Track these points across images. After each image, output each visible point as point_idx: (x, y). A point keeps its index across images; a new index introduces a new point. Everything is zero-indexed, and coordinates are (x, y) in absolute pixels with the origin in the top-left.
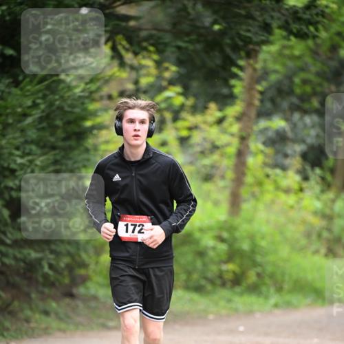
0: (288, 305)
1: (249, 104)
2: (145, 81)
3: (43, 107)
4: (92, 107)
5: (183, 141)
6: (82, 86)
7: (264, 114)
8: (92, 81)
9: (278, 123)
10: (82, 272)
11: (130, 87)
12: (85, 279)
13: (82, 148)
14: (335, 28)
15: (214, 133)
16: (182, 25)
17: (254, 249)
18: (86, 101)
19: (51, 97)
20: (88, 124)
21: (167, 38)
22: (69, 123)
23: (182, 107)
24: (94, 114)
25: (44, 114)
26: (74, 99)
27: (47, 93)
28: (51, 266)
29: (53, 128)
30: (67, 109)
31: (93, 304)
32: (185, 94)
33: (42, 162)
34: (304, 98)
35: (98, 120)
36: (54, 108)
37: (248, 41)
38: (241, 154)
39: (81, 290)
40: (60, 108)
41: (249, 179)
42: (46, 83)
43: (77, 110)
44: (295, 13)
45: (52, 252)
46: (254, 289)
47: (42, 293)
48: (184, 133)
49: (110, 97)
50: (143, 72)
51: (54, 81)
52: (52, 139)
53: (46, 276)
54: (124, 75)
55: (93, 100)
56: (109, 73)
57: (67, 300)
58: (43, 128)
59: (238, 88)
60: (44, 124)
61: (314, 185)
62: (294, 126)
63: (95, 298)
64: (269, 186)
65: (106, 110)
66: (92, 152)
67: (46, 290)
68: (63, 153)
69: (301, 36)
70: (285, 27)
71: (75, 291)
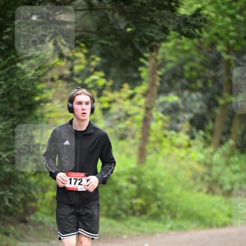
0: (180, 228)
1: (152, 85)
2: (77, 68)
3: (4, 86)
4: (39, 86)
5: (105, 111)
6: (33, 71)
7: (162, 92)
8: (40, 68)
9: (173, 98)
10: (33, 204)
11: (67, 72)
12: (34, 210)
13: (33, 116)
14: (214, 30)
15: (127, 105)
16: (104, 28)
17: (156, 189)
18: (36, 83)
19: (10, 79)
20: (37, 99)
21: (94, 37)
22: (23, 98)
23: (104, 86)
24: (41, 92)
25: (6, 92)
26: (27, 81)
27: (8, 76)
28: (10, 201)
29: (12, 102)
30: (22, 88)
31: (40, 228)
32: (106, 77)
33: (4, 126)
34: (191, 80)
35: (44, 96)
36: (13, 88)
37: (151, 40)
38: (146, 121)
39: (32, 218)
40: (17, 88)
41: (152, 138)
42: (6, 69)
43: (29, 89)
44: (185, 20)
45: (11, 190)
46: (156, 217)
47: (4, 220)
48: (106, 105)
49: (53, 80)
50: (76, 61)
51: (12, 68)
52: (11, 110)
53: (6, 208)
54: (63, 64)
55: (41, 82)
56: (52, 62)
57: (22, 225)
58: (5, 102)
59: (144, 73)
60: (6, 99)
61: (198, 142)
62: (184, 100)
63: (42, 223)
64: (166, 143)
65: (50, 89)
66: (40, 119)
67: (7, 218)
68: (18, 120)
69: (189, 36)
70: (178, 29)
71: (27, 218)
